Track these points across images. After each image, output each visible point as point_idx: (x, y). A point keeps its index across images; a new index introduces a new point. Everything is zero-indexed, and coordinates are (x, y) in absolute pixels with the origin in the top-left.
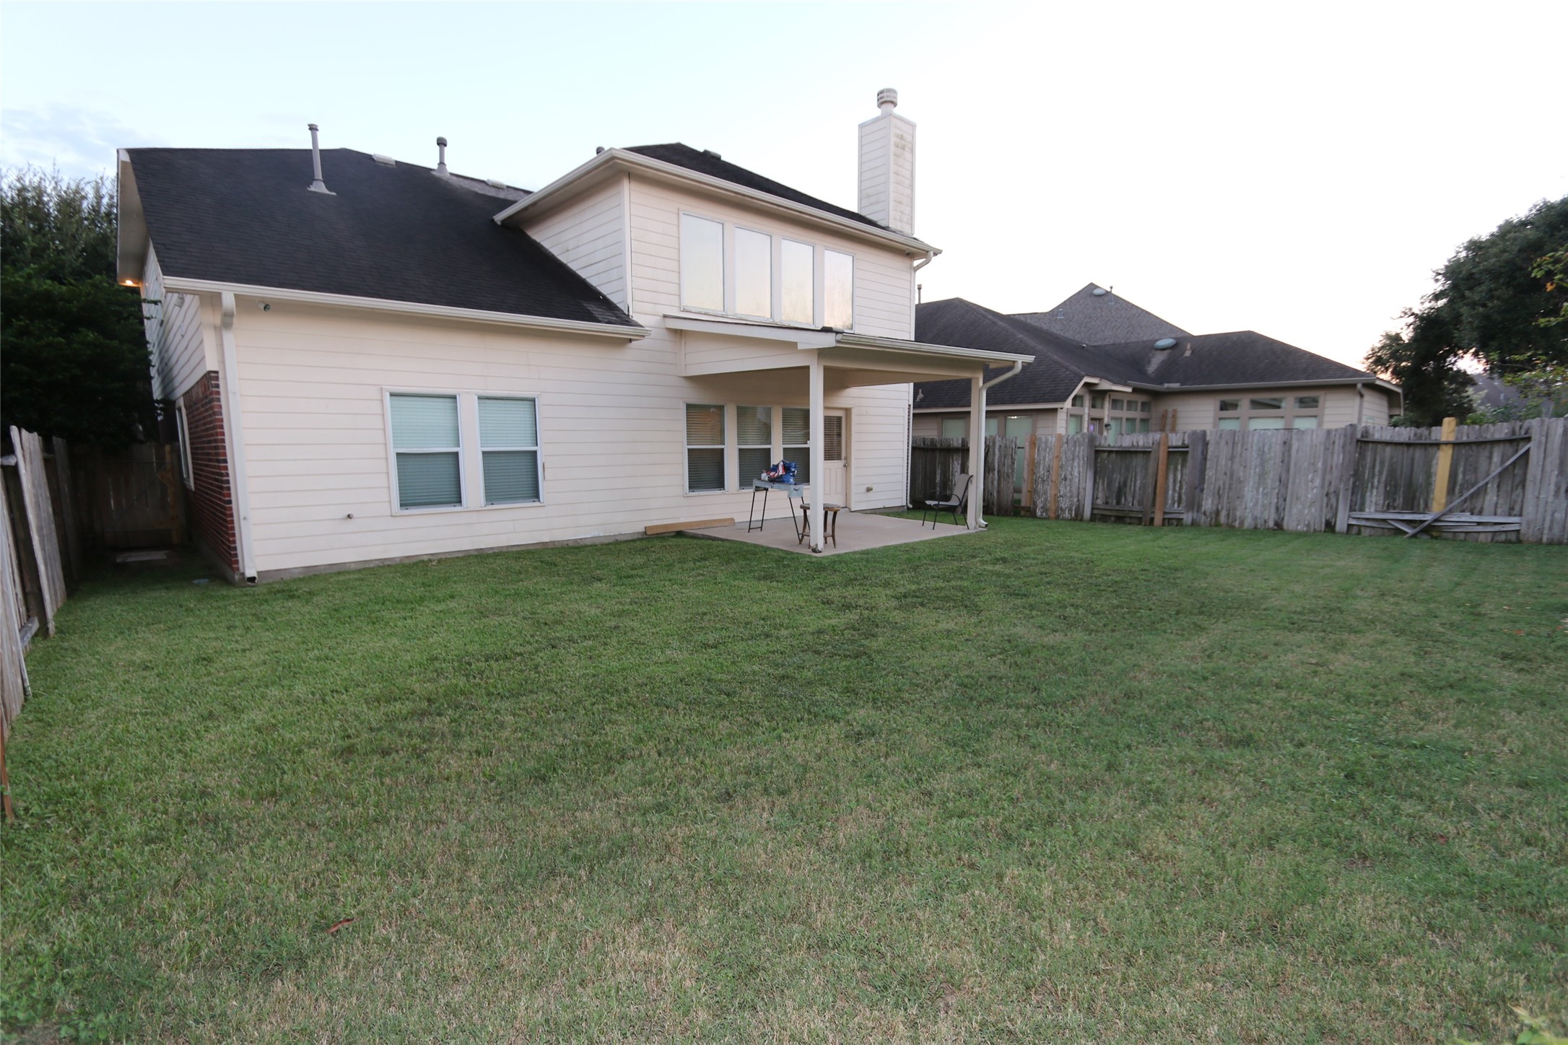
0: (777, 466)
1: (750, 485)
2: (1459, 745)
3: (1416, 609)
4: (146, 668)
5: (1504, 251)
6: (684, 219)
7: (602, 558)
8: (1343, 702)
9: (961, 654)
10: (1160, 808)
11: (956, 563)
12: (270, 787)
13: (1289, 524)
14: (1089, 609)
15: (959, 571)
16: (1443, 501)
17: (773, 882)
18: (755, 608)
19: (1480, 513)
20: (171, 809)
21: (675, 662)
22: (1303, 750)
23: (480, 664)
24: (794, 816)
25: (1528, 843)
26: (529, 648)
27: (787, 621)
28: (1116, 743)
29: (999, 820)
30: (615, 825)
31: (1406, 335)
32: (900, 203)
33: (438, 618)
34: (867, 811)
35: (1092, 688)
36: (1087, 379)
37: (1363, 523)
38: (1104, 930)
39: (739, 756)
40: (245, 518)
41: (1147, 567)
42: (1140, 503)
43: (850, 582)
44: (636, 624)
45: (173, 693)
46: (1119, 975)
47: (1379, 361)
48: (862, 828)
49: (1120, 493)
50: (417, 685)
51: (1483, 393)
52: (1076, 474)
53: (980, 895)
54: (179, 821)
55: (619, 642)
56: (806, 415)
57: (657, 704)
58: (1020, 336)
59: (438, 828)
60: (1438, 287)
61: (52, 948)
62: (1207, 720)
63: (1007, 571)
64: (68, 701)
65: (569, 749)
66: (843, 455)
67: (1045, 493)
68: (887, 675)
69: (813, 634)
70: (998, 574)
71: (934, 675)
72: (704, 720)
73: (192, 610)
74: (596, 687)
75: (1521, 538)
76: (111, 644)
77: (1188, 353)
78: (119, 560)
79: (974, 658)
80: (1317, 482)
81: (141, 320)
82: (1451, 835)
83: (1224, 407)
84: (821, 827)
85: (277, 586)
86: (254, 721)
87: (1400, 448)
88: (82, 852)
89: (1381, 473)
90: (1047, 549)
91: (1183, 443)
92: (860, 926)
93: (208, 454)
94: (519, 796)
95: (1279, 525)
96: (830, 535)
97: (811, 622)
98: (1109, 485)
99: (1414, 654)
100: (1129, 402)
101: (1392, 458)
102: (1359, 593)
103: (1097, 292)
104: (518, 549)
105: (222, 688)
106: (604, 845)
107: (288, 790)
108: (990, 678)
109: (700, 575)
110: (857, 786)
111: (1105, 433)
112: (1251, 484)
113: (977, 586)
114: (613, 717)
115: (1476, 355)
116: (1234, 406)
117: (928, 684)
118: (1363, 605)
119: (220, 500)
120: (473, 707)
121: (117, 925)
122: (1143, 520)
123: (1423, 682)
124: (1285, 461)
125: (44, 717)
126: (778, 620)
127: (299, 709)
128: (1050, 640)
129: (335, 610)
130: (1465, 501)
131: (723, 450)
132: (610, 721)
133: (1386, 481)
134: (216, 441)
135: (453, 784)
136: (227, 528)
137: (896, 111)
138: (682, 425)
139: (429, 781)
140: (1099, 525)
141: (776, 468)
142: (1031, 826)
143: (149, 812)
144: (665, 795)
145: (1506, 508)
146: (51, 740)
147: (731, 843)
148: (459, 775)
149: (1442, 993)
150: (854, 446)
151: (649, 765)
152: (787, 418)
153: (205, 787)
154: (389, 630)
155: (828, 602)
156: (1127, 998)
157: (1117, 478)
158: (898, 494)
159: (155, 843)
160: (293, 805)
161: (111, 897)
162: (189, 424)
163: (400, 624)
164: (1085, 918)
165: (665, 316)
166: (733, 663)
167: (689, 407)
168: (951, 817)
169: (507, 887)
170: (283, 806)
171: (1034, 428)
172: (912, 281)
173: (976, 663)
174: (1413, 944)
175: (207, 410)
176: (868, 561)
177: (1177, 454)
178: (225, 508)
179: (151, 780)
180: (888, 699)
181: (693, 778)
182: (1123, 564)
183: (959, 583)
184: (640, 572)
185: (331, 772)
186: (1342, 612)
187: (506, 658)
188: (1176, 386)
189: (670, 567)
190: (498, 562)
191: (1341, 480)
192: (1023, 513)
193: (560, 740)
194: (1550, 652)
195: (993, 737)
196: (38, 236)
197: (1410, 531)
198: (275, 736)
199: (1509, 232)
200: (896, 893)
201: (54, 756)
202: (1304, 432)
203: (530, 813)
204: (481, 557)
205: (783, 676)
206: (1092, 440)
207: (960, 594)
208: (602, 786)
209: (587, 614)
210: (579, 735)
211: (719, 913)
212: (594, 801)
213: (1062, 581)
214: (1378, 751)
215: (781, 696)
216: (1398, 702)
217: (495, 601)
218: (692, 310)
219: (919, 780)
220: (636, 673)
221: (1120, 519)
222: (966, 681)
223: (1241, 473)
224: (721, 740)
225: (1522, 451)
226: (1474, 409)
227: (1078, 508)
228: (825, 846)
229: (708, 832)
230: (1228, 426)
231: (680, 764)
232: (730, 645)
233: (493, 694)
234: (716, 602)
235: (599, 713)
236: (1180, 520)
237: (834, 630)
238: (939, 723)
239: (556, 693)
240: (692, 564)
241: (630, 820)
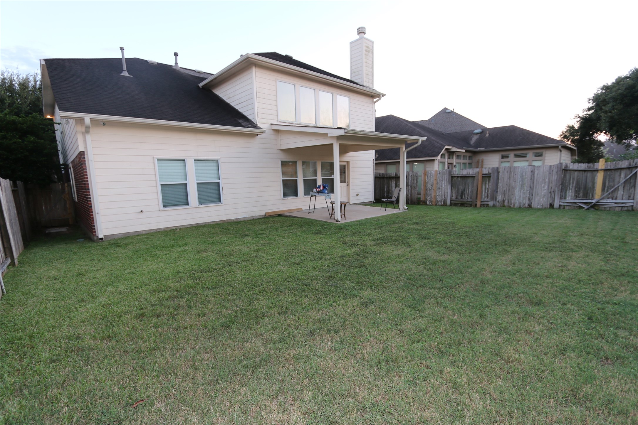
0: (320, 186)
1: (308, 194)
2: (635, 302)
3: (598, 241)
4: (56, 279)
5: (619, 89)
6: (278, 83)
7: (248, 226)
8: (577, 284)
9: (406, 265)
10: (508, 336)
11: (397, 225)
12: (107, 334)
13: (534, 205)
14: (457, 244)
15: (399, 228)
16: (600, 194)
17: (337, 377)
18: (315, 246)
19: (616, 199)
20: (63, 345)
21: (283, 271)
22: (566, 307)
23: (198, 274)
24: (342, 343)
26: (219, 266)
27: (328, 252)
28: (482, 305)
29: (436, 344)
30: (262, 350)
31: (577, 126)
32: (368, 75)
33: (180, 254)
34: (375, 340)
35: (465, 279)
36: (447, 147)
37: (566, 204)
38: (495, 399)
39: (315, 315)
40: (98, 213)
41: (478, 225)
42: (471, 198)
43: (353, 234)
44: (264, 255)
45: (66, 290)
47: (565, 137)
48: (374, 348)
49: (462, 194)
50: (172, 284)
51: (607, 149)
52: (443, 186)
53: (434, 382)
54: (67, 351)
55: (258, 263)
56: (331, 165)
57: (276, 291)
58: (418, 130)
59: (182, 352)
60: (590, 105)
61: (4, 418)
62: (520, 293)
63: (419, 228)
64: (21, 295)
65: (239, 313)
66: (347, 181)
67: (431, 195)
68: (375, 275)
69: (340, 257)
70: (416, 229)
71: (395, 275)
72: (297, 298)
73: (76, 253)
74: (249, 284)
75: (634, 209)
76: (41, 268)
77: (487, 135)
78: (47, 232)
79: (411, 266)
80: (546, 187)
81: (54, 132)
83: (503, 157)
84: (355, 348)
85: (112, 242)
86: (101, 302)
87: (581, 172)
88: (22, 366)
89: (573, 183)
90: (435, 218)
91: (489, 172)
93: (82, 187)
94: (218, 336)
95: (530, 206)
96: (344, 214)
97: (339, 252)
98: (458, 190)
99: (603, 261)
100: (464, 156)
101: (578, 176)
102: (571, 234)
103: (447, 111)
104: (213, 223)
105: (88, 288)
107: (115, 335)
108: (420, 276)
109: (289, 232)
110: (369, 328)
111: (454, 169)
112: (518, 189)
113: (408, 235)
114: (258, 297)
115: (605, 133)
116: (507, 157)
117: (393, 279)
118: (575, 239)
119: (87, 206)
120: (196, 294)
121: (35, 405)
122: (472, 205)
123: (611, 273)
124: (532, 179)
125: (10, 302)
126: (325, 252)
127: (121, 296)
128: (443, 258)
129: (137, 251)
130: (609, 194)
131: (297, 180)
132: (256, 299)
133: (575, 186)
134: (84, 181)
135: (189, 331)
136: (90, 217)
137: (365, 36)
138: (280, 170)
139: (178, 329)
140: (454, 208)
141: (319, 187)
142: (451, 346)
143: (53, 347)
144: (283, 334)
145: (627, 196)
146: (13, 313)
147: (315, 357)
148: (191, 326)
150: (351, 177)
151: (275, 319)
152: (323, 166)
153: (79, 334)
154: (159, 260)
155: (345, 243)
157: (461, 188)
158: (370, 197)
159: (55, 362)
160: (117, 342)
161: (33, 390)
162: (74, 174)
163: (164, 257)
164: (485, 393)
165: (271, 124)
166: (308, 271)
167: (283, 162)
168: (413, 343)
169: (215, 382)
170: (113, 343)
171: (425, 168)
172: (373, 107)
173: (413, 269)
175: (81, 168)
176: (360, 225)
177: (487, 177)
178: (89, 209)
179: (55, 331)
180: (377, 286)
181: (295, 325)
182: (468, 224)
183: (400, 233)
184: (265, 232)
185: (134, 326)
186: (566, 243)
187: (210, 271)
188: (483, 149)
189: (277, 229)
190: (205, 229)
191: (556, 187)
192: (421, 203)
193: (235, 309)
195: (426, 303)
196: (10, 98)
197: (586, 207)
198: (110, 309)
199: (621, 81)
200: (395, 382)
201: (13, 321)
202: (539, 167)
203: (223, 344)
204: (198, 227)
205: (330, 277)
206: (450, 172)
207: (401, 238)
208: (255, 330)
209: (243, 251)
210: (243, 306)
211: (313, 394)
212: (252, 337)
213: (443, 232)
214: (599, 306)
215: (330, 285)
216: (602, 283)
217: (204, 246)
218: (283, 121)
219: (396, 324)
220: (266, 277)
221: (463, 205)
222: (410, 277)
223: (513, 184)
224: (306, 307)
225: (634, 172)
226: (607, 156)
227: (445, 200)
228: (358, 357)
229: (304, 352)
230: (507, 165)
231: (289, 319)
232: (305, 263)
233: (205, 288)
234: (297, 244)
235: (251, 295)
236: (488, 205)
237: (349, 256)
238: (401, 297)
239: (232, 286)
240: (286, 228)
241: (269, 346)
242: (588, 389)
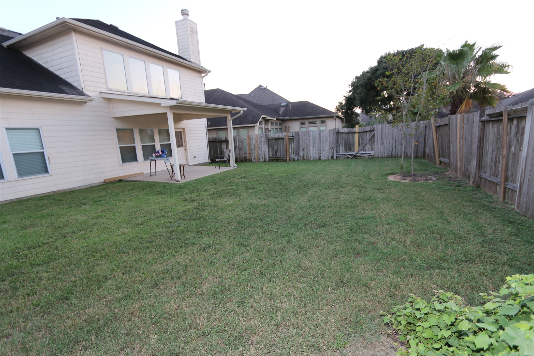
1: (148, 159)
2: (373, 216)
3: (357, 179)
6: (104, 52)
7: (85, 195)
8: (345, 209)
9: (236, 212)
10: (305, 252)
11: (229, 180)
13: (322, 158)
14: (273, 191)
15: (230, 183)
16: (357, 148)
17: (180, 316)
18: (157, 206)
19: (366, 151)
21: (125, 233)
22: (338, 225)
23: (24, 252)
24: (184, 286)
25: (393, 240)
26: (52, 240)
27: (170, 209)
28: (289, 233)
29: (258, 269)
30: (106, 311)
31: (344, 102)
32: (194, 52)
34: (212, 277)
35: (278, 216)
36: (263, 116)
37: (340, 156)
38: (297, 298)
39: (158, 267)
41: (287, 175)
42: (282, 155)
43: (192, 191)
44: (105, 221)
46: (304, 312)
47: (338, 110)
48: (211, 284)
49: (276, 152)
51: (361, 118)
52: (263, 147)
53: (257, 297)
55: (97, 230)
56: (168, 131)
57: (119, 253)
58: (240, 102)
60: (350, 89)
62: (313, 221)
63: (246, 181)
65: (78, 282)
66: (184, 145)
67: (254, 154)
68: (211, 224)
69: (181, 213)
70: (243, 182)
71: (228, 221)
72: (141, 255)
74: (89, 251)
75: (375, 157)
77: (290, 108)
79: (240, 212)
80: (328, 145)
82: (377, 242)
83: (302, 124)
84: (196, 287)
87: (346, 134)
89: (343, 142)
90: (257, 172)
91: (292, 135)
92: (217, 323)
94: (54, 310)
95: (320, 158)
96: (183, 175)
97: (180, 208)
98: (273, 150)
99: (358, 192)
100: (276, 123)
101: (345, 137)
102: (342, 176)
103: (262, 88)
104: (41, 196)
106: (101, 322)
108: (247, 219)
109: (131, 196)
110: (207, 268)
111: (270, 133)
112: (312, 147)
113: (237, 187)
114: (99, 263)
115: (359, 108)
116: (304, 124)
117: (226, 225)
118: (345, 179)
120: (23, 273)
122: (284, 160)
123: (362, 199)
124: (320, 139)
126: (167, 210)
128: (264, 202)
130: (362, 148)
131: (135, 146)
132: (98, 265)
135: (15, 314)
137: (189, 18)
138: (115, 137)
140: (271, 163)
141: (158, 152)
142: (268, 268)
144: (128, 291)
145: (371, 149)
147: (160, 304)
148: (18, 308)
149: (384, 289)
150: (187, 142)
151: (119, 280)
152: (160, 133)
155: (185, 200)
156: (307, 318)
157: (275, 147)
158: (206, 158)
164: (290, 296)
165: (101, 92)
166: (151, 229)
167: (118, 130)
168: (242, 272)
171: (248, 133)
172: (202, 82)
173: (241, 214)
174: (375, 276)
176: (198, 183)
177: (291, 139)
180: (213, 232)
181: (140, 280)
182: (281, 175)
183: (231, 187)
184: (104, 199)
186: (340, 182)
187: (39, 246)
188: (288, 118)
189: (118, 195)
191: (334, 144)
192: (248, 161)
193: (73, 279)
194: (386, 187)
195: (251, 239)
197: (351, 157)
200: (228, 306)
202: (323, 131)
203: (61, 317)
204: (20, 201)
205: (172, 231)
206: (266, 136)
207: (232, 191)
208: (97, 295)
209: (80, 220)
210: (82, 274)
211: (159, 336)
212: (94, 302)
213: (264, 182)
214: (356, 221)
215: (172, 239)
216: (357, 206)
217: (30, 221)
218: (114, 90)
219: (229, 260)
220: (108, 241)
221: (277, 160)
222: (239, 221)
223: (309, 144)
224: (150, 262)
225: (373, 134)
226: (361, 123)
227: (264, 158)
228: (198, 295)
229: (149, 302)
230: (304, 130)
231: (133, 276)
232: (148, 222)
233: (34, 264)
234: (140, 206)
235: (92, 262)
236: (294, 159)
237: (189, 210)
238: (232, 238)
239: (68, 258)
240: (127, 192)
241: (113, 306)
242: (348, 276)
